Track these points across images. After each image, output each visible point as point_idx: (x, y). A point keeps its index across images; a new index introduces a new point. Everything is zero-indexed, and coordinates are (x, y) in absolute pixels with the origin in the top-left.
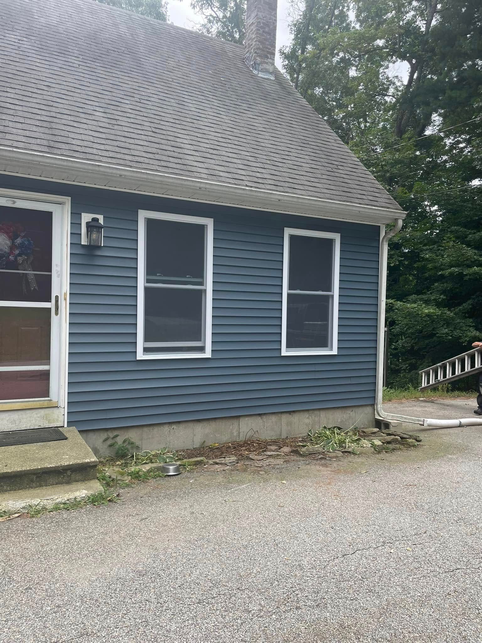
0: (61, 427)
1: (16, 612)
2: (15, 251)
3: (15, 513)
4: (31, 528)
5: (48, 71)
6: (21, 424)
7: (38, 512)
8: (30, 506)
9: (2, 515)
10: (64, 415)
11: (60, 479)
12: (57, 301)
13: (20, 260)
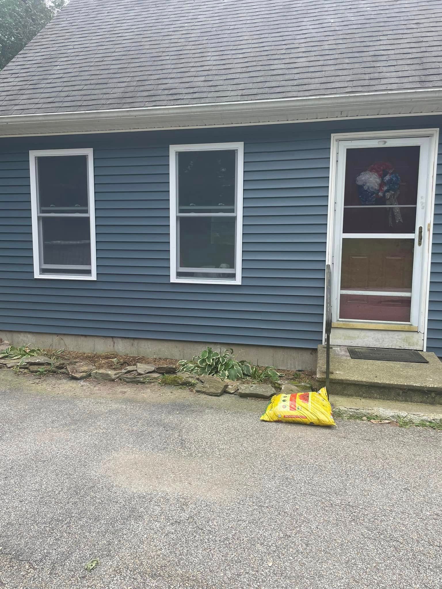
0: (421, 351)
1: (398, 506)
2: (383, 188)
3: (386, 419)
4: (402, 436)
5: (416, 9)
6: (384, 342)
7: (406, 424)
8: (398, 416)
9: (374, 418)
10: (423, 340)
11: (425, 398)
12: (420, 232)
13: (388, 195)
